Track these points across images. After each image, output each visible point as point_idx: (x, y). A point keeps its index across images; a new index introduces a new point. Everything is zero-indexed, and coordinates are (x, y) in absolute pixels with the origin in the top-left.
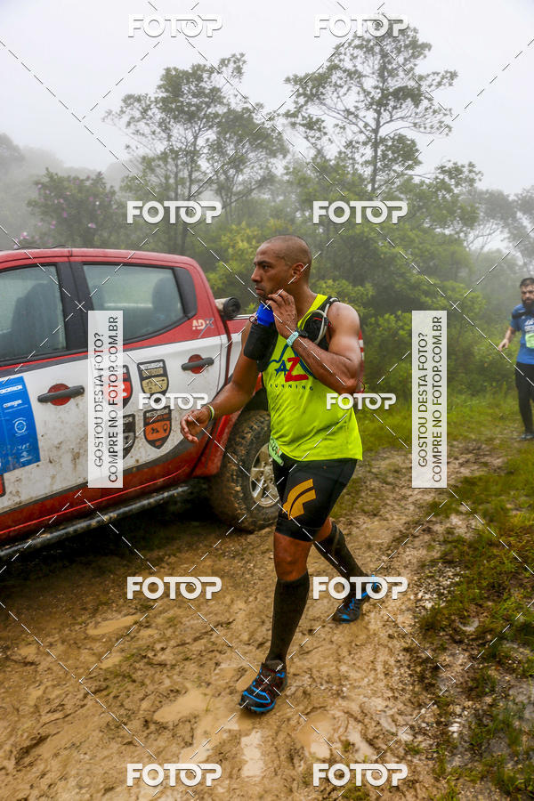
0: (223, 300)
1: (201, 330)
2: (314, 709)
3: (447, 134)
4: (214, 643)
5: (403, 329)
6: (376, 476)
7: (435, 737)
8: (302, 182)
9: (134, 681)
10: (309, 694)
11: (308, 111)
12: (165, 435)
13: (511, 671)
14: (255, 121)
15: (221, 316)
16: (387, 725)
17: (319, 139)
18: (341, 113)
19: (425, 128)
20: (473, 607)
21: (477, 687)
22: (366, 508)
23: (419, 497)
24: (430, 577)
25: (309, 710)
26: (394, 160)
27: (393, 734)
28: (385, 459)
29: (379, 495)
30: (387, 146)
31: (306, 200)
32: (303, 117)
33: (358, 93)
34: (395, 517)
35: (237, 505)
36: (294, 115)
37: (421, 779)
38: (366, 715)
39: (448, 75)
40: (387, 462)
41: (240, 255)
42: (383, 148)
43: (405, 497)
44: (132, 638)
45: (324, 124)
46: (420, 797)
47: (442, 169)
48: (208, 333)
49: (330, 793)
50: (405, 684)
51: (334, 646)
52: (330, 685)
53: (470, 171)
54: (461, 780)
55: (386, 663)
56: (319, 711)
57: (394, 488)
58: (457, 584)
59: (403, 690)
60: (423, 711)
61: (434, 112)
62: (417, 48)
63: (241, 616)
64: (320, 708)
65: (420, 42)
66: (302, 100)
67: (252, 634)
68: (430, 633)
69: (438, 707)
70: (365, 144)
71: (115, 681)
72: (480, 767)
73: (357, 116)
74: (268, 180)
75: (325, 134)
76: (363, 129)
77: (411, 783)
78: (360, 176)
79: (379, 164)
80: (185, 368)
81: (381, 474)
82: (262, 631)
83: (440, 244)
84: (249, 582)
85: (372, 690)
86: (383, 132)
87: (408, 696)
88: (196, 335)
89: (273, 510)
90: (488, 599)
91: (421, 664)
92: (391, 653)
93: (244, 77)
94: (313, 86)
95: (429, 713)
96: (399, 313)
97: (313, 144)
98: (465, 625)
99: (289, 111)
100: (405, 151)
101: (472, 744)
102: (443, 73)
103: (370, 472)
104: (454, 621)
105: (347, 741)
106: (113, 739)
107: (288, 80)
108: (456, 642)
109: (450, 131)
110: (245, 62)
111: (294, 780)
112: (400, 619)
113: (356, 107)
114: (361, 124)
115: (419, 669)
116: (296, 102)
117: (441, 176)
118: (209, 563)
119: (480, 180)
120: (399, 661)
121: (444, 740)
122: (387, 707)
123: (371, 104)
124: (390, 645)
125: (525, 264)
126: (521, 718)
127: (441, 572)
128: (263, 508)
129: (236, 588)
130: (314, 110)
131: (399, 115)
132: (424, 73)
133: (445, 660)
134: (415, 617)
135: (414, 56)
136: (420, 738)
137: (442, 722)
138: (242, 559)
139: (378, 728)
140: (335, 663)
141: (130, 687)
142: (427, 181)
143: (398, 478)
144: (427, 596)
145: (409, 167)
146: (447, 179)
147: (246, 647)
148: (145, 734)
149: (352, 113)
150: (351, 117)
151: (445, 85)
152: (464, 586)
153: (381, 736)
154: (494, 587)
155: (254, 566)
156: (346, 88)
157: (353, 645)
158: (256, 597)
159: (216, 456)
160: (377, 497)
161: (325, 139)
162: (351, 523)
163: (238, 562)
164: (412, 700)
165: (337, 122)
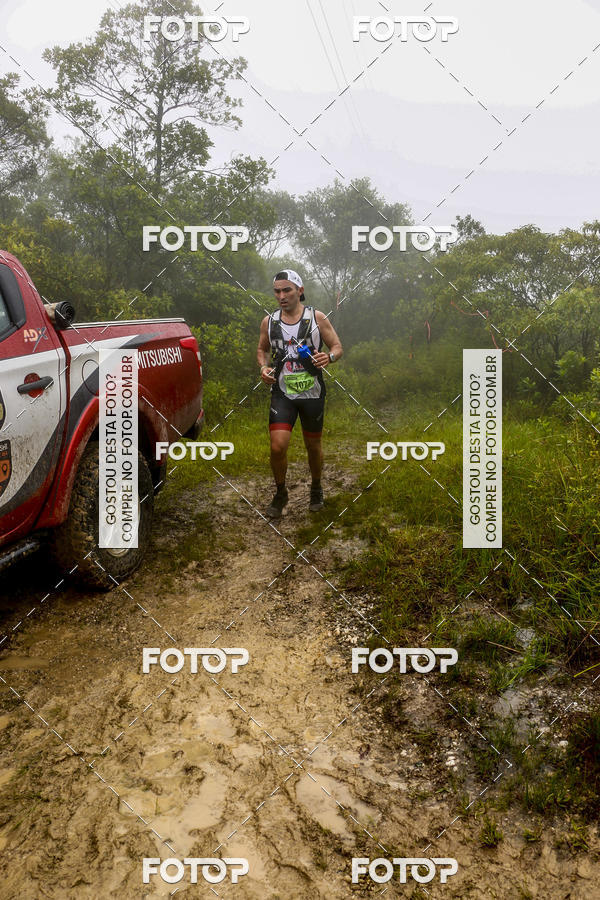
0: (54, 305)
1: (35, 342)
3: (236, 128)
5: (211, 343)
6: (225, 509)
7: (431, 777)
9: (47, 801)
11: (76, 90)
12: (7, 477)
13: (482, 689)
14: (9, 98)
16: (373, 776)
17: (91, 124)
18: (116, 94)
19: (213, 118)
21: (454, 714)
24: (342, 608)
26: (180, 153)
27: (384, 786)
29: (235, 528)
30: (170, 136)
32: (69, 98)
33: (137, 71)
36: (58, 96)
37: (446, 823)
38: (347, 772)
40: (228, 492)
42: (166, 138)
44: (15, 746)
45: (95, 107)
47: (238, 164)
48: (42, 347)
50: (371, 729)
53: (262, 169)
55: (337, 710)
58: (377, 611)
59: (371, 735)
60: (404, 753)
66: (66, 77)
69: (418, 744)
70: (146, 132)
71: (19, 807)
72: (498, 794)
73: (134, 100)
75: (99, 118)
76: (145, 116)
77: (438, 831)
78: (145, 168)
79: (162, 157)
80: (21, 391)
81: (227, 505)
84: (130, 649)
86: (166, 120)
87: (379, 741)
88: (29, 349)
90: (417, 621)
91: (379, 703)
92: (337, 698)
95: (410, 753)
97: (84, 131)
99: (51, 90)
100: (195, 144)
101: (479, 773)
103: (214, 504)
106: (55, 884)
107: (47, 53)
109: (239, 124)
112: (329, 661)
113: (134, 87)
114: (142, 110)
115: (379, 710)
116: (60, 80)
117: (236, 172)
118: (69, 634)
119: (272, 179)
120: (352, 706)
123: (152, 87)
124: (331, 690)
125: (315, 271)
126: (515, 735)
129: (118, 659)
130: (84, 92)
131: (185, 100)
133: (404, 694)
136: (414, 783)
137: (432, 759)
138: (110, 623)
139: (368, 783)
141: (47, 809)
142: (218, 178)
144: (347, 630)
145: (202, 162)
146: (242, 176)
148: (95, 864)
149: (130, 96)
150: (128, 100)
152: (385, 613)
153: (375, 791)
154: (417, 608)
155: (128, 630)
159: (63, 501)
161: (98, 125)
162: (218, 564)
163: (106, 628)
164: (387, 744)
165: (114, 105)
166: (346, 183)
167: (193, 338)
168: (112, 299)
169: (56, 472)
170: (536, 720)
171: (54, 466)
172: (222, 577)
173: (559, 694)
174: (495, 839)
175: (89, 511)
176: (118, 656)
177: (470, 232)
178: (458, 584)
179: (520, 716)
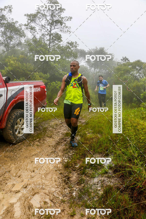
0: (5, 77)
2: (35, 193)
4: (5, 178)
5: (58, 86)
6: (51, 126)
7: (69, 197)
8: (29, 45)
10: (34, 189)
11: (31, 24)
13: (88, 177)
14: (16, 26)
15: (5, 82)
16: (56, 195)
17: (34, 33)
18: (40, 26)
19: (64, 32)
20: (78, 161)
21: (80, 182)
22: (48, 135)
23: (63, 132)
24: (67, 153)
25: (34, 194)
26: (55, 40)
27: (58, 198)
28: (53, 121)
29: (52, 132)
30: (53, 36)
31: (31, 50)
32: (30, 26)
33: (45, 20)
34: (56, 137)
35: (11, 137)
36: (27, 25)
37: (66, 209)
38: (50, 193)
39: (70, 18)
40: (54, 122)
41: (11, 65)
42: (52, 36)
43: (59, 132)
45: (36, 29)
46: (65, 214)
47: (68, 43)
49: (40, 217)
50: (61, 183)
51: (40, 175)
52: (40, 186)
53: (76, 44)
54: (76, 208)
55: (55, 178)
56: (37, 194)
57: (56, 129)
58: (74, 155)
59: (60, 185)
60: (66, 190)
61: (66, 27)
62: (61, 10)
63: (13, 169)
64: (37, 193)
65: (62, 8)
66: (29, 21)
67: (17, 174)
68: (66, 169)
69: (70, 188)
70: (47, 35)
72: (81, 203)
74: (20, 44)
75: (36, 31)
76: (47, 31)
77: (63, 211)
78: (46, 44)
79: (51, 41)
82: (19, 173)
83: (67, 63)
84: (15, 159)
85: (51, 186)
86: (52, 32)
87: (61, 187)
89: (22, 137)
90: (82, 158)
91: (64, 177)
92: (56, 175)
93: (12, 13)
94: (32, 18)
95: (67, 191)
96: (57, 81)
97: (32, 34)
98: (76, 165)
99: (26, 24)
100: (58, 37)
101: (79, 197)
102: (68, 17)
103: (49, 125)
104: (73, 165)
105: (45, 201)
107: (25, 15)
108: (74, 170)
109: (70, 33)
110: (12, 8)
111: (30, 215)
112: (59, 166)
113: (45, 24)
114: (46, 29)
115: (64, 179)
116: (28, 22)
117: (68, 45)
119: (78, 46)
120: (59, 177)
121: (71, 197)
122: (56, 190)
123: (49, 24)
124: (56, 173)
125: (90, 69)
126: (91, 189)
127: (69, 152)
128: (19, 137)
129: (11, 161)
130: (33, 24)
131: (56, 27)
132: (63, 17)
133: (71, 176)
134: (63, 165)
135: (61, 12)
136: (65, 198)
137: (71, 193)
138: (13, 152)
139: (54, 196)
140: (41, 180)
142: (64, 46)
143: (57, 127)
144: (66, 159)
145: (59, 42)
146: (69, 46)
147: (15, 177)
149: (44, 26)
150: (43, 27)
151: (69, 20)
152: (75, 155)
153: (54, 199)
154: (83, 155)
155: (17, 154)
156: (42, 19)
157: (46, 174)
158: (17, 163)
159: (4, 123)
160: (51, 132)
161: (36, 33)
162: (44, 140)
163: (12, 153)
164: (62, 187)
165: (39, 28)
166: (99, 48)
167: (44, 85)
168: (35, 74)
169: (2, 116)
170: (98, 186)
171: (2, 115)
172: (44, 143)
173: (108, 179)
174: (74, 214)
175: (11, 126)
176: (11, 160)
177: (125, 61)
178: (96, 149)
179: (95, 184)
